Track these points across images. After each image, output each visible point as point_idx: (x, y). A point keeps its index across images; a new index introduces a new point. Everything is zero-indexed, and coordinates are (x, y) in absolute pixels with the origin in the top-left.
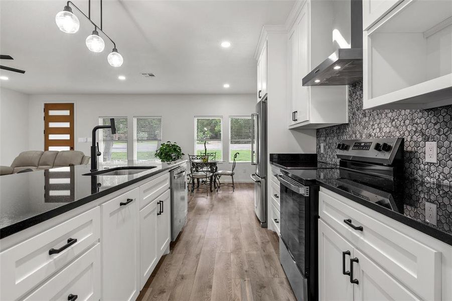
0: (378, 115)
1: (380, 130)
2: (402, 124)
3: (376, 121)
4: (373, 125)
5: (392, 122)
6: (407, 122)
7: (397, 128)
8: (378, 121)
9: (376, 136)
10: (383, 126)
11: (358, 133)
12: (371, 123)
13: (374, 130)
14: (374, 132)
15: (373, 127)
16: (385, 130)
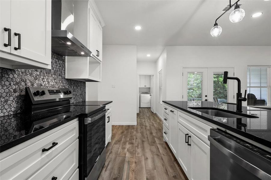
0: (47, 73)
1: (48, 83)
2: (59, 82)
3: (45, 76)
4: (43, 79)
5: (54, 80)
6: (60, 82)
7: (57, 83)
8: (47, 77)
9: (46, 86)
10: (50, 81)
11: (28, 81)
12: (42, 77)
13: (44, 82)
14: (44, 83)
15: (44, 80)
16: (51, 83)
